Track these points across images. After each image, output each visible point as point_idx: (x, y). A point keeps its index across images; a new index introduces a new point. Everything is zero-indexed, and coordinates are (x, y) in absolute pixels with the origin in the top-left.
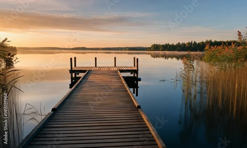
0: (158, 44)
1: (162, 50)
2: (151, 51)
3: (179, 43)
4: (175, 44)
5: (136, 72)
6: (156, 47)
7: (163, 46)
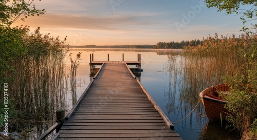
0: (163, 42)
1: (168, 48)
2: (156, 48)
3: (183, 41)
4: (179, 42)
5: (138, 64)
6: (161, 45)
7: (168, 44)
